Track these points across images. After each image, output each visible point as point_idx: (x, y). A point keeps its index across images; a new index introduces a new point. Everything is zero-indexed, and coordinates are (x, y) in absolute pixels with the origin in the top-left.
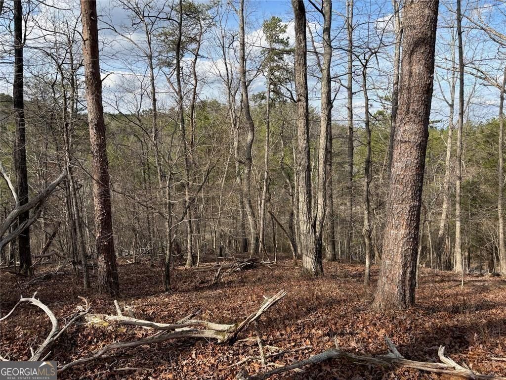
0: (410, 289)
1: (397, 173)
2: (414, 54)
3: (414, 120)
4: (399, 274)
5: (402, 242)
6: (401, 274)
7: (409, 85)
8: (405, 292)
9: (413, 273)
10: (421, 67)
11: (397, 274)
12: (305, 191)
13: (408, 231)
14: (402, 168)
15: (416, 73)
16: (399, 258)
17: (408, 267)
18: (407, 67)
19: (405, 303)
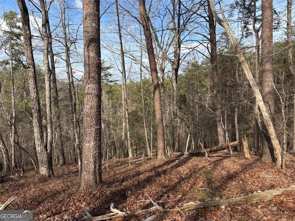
0: (99, 175)
1: (87, 111)
2: (89, 46)
3: (93, 82)
4: (92, 168)
5: (92, 150)
6: (93, 167)
7: (89, 63)
8: (96, 177)
9: (100, 166)
10: (94, 54)
11: (91, 168)
12: (38, 125)
13: (95, 143)
14: (89, 108)
15: (91, 56)
16: (92, 159)
17: (97, 163)
18: (87, 53)
19: (97, 183)
